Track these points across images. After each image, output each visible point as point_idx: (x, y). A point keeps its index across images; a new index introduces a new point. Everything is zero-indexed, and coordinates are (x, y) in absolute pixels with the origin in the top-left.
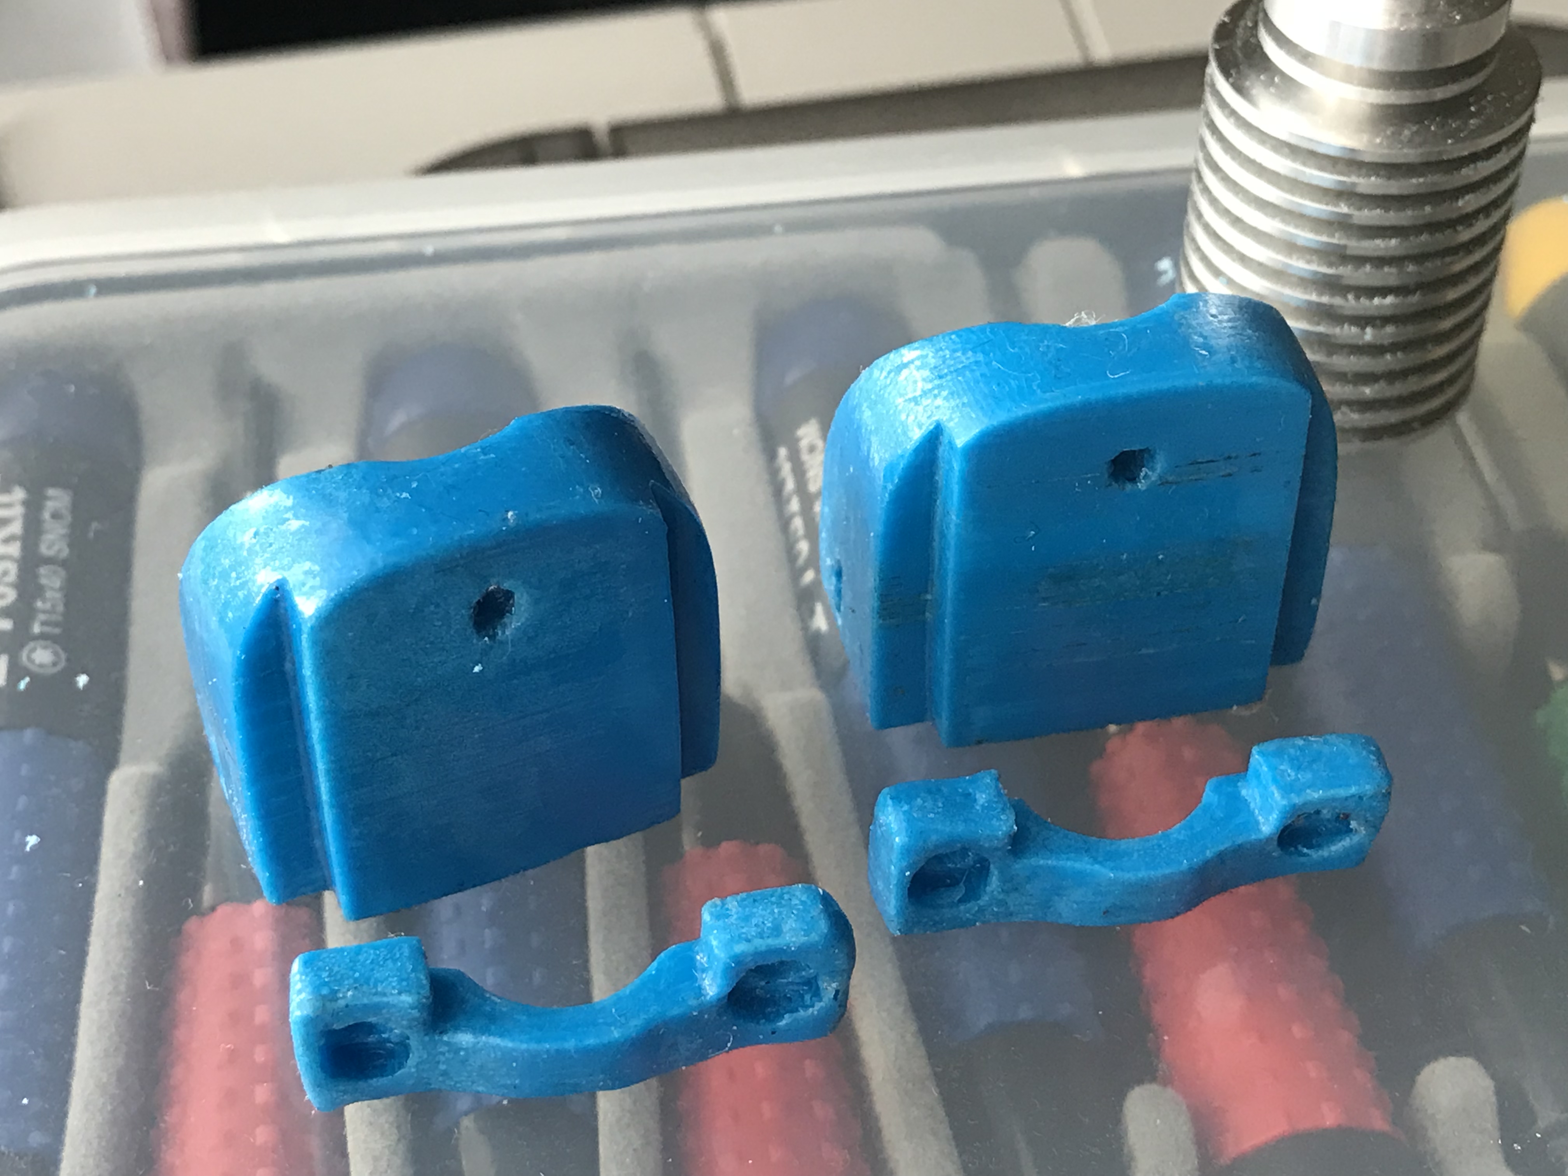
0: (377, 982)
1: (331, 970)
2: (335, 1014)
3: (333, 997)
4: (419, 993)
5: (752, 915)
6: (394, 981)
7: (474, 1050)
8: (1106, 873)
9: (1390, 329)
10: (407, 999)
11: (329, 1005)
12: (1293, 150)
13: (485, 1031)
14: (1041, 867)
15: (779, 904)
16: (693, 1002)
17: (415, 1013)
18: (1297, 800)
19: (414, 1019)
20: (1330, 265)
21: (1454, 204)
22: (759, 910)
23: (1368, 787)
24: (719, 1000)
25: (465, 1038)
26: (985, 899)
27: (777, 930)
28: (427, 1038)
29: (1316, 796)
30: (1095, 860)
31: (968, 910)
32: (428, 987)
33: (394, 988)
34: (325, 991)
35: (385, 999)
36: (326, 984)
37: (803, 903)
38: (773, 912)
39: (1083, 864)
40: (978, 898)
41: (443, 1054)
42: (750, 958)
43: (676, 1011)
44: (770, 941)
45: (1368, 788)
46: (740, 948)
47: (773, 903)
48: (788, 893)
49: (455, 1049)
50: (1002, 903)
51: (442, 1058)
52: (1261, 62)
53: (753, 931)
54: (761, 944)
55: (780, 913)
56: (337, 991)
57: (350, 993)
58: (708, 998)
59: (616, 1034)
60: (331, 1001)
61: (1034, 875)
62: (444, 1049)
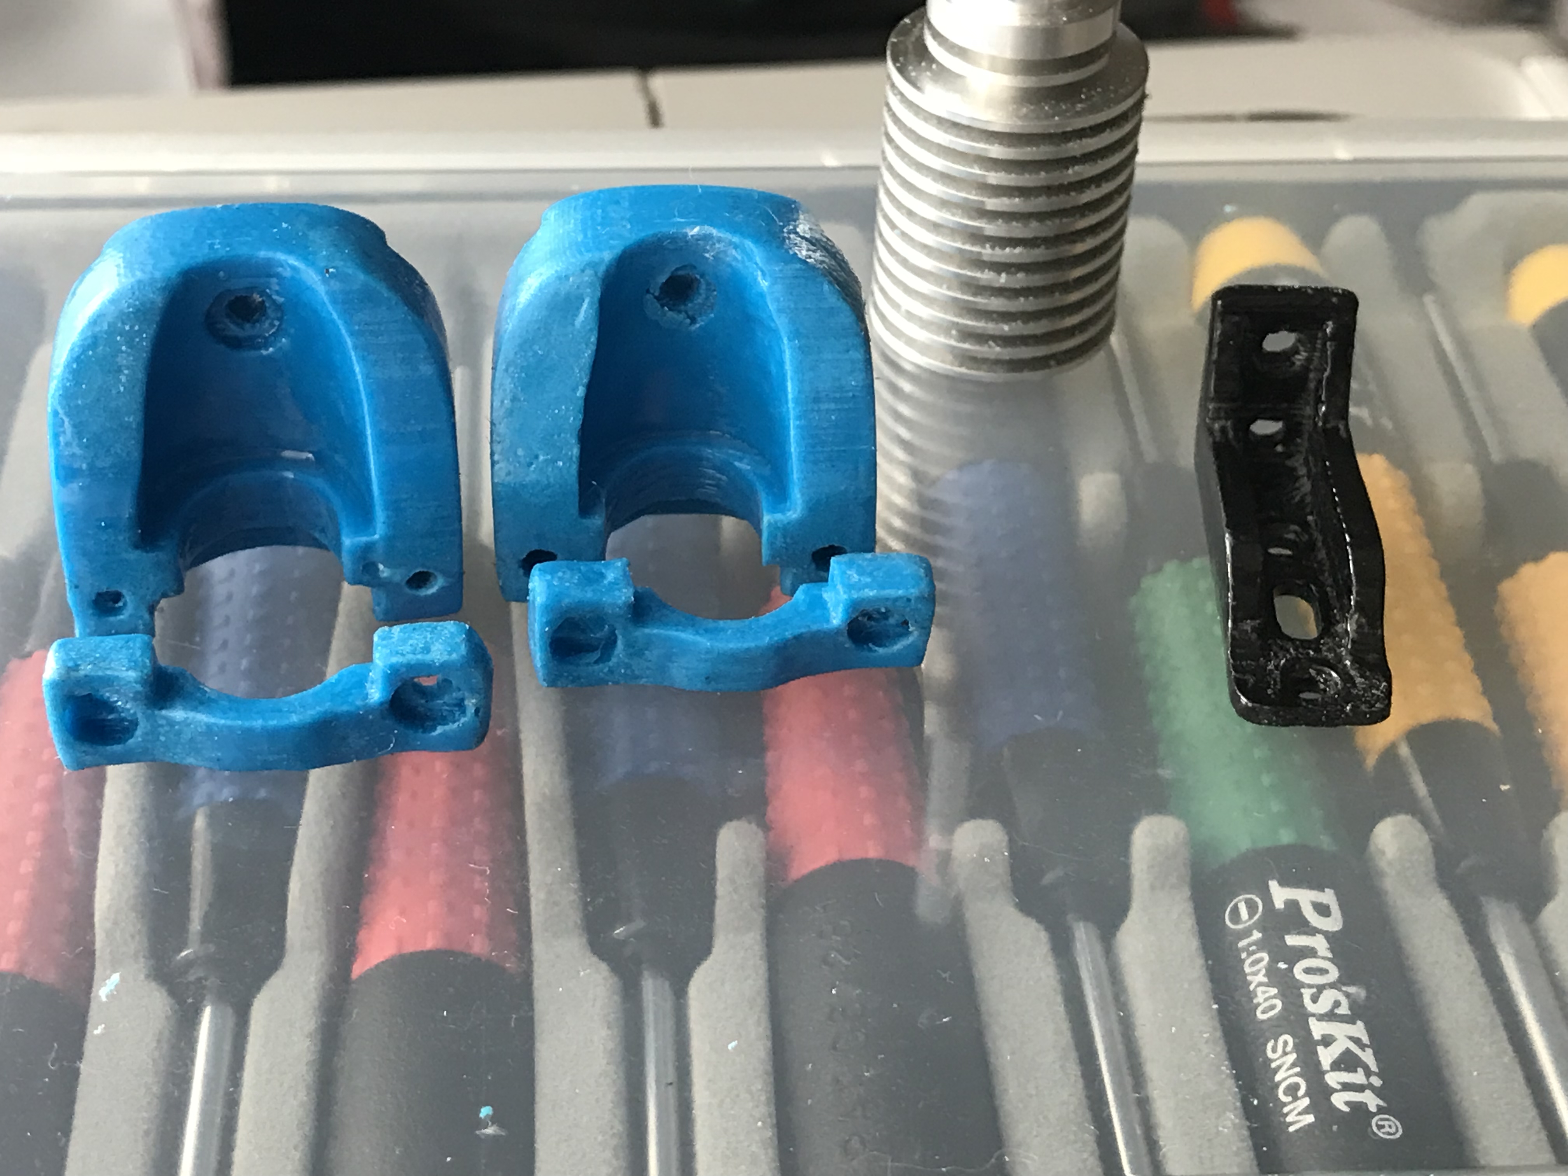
0: (112, 660)
1: (79, 650)
2: (78, 682)
3: (76, 667)
4: (142, 672)
5: (410, 638)
6: (125, 662)
7: (186, 723)
8: (704, 642)
9: (1020, 275)
10: (132, 675)
11: (73, 674)
12: (942, 122)
13: (195, 709)
14: (654, 634)
15: (432, 632)
16: (359, 703)
17: (139, 687)
18: (855, 595)
19: (137, 693)
20: (971, 218)
21: (1065, 172)
22: (415, 635)
23: (912, 591)
24: (382, 704)
25: (178, 714)
26: (614, 660)
27: (427, 650)
28: (149, 711)
29: (871, 594)
30: (697, 633)
31: (602, 669)
32: (149, 669)
33: (124, 666)
34: (71, 664)
35: (116, 674)
36: (72, 659)
37: (452, 633)
38: (425, 638)
39: (686, 636)
40: (609, 660)
41: (162, 726)
42: (404, 669)
43: (345, 708)
44: (419, 657)
45: (914, 592)
46: (394, 660)
47: (427, 631)
48: (441, 626)
49: (171, 723)
50: (628, 666)
51: (161, 730)
52: (923, 53)
53: (408, 648)
54: (411, 658)
55: (431, 638)
56: (79, 665)
57: (90, 667)
58: (372, 701)
59: (294, 719)
60: (74, 670)
61: (649, 643)
62: (163, 722)
